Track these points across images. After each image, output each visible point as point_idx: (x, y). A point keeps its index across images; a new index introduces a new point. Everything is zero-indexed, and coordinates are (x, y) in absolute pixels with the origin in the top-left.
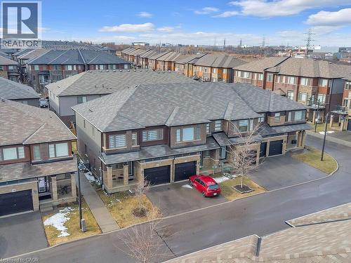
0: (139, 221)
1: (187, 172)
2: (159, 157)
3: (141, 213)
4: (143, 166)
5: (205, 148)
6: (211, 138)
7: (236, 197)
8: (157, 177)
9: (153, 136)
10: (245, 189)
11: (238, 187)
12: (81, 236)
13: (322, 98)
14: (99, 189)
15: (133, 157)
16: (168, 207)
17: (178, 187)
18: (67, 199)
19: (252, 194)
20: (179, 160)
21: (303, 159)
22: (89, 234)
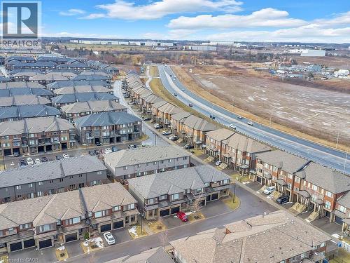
0: (160, 231)
1: (176, 211)
2: (165, 206)
3: (160, 228)
4: (160, 210)
5: (183, 201)
6: (185, 196)
7: (194, 221)
8: (164, 213)
9: (163, 198)
10: (197, 218)
11: (195, 217)
12: (141, 236)
13: (247, 162)
14: (143, 218)
15: (156, 207)
16: (169, 225)
17: (172, 217)
18: (134, 223)
19: (200, 220)
20: (173, 207)
21: (226, 202)
22: (144, 235)
